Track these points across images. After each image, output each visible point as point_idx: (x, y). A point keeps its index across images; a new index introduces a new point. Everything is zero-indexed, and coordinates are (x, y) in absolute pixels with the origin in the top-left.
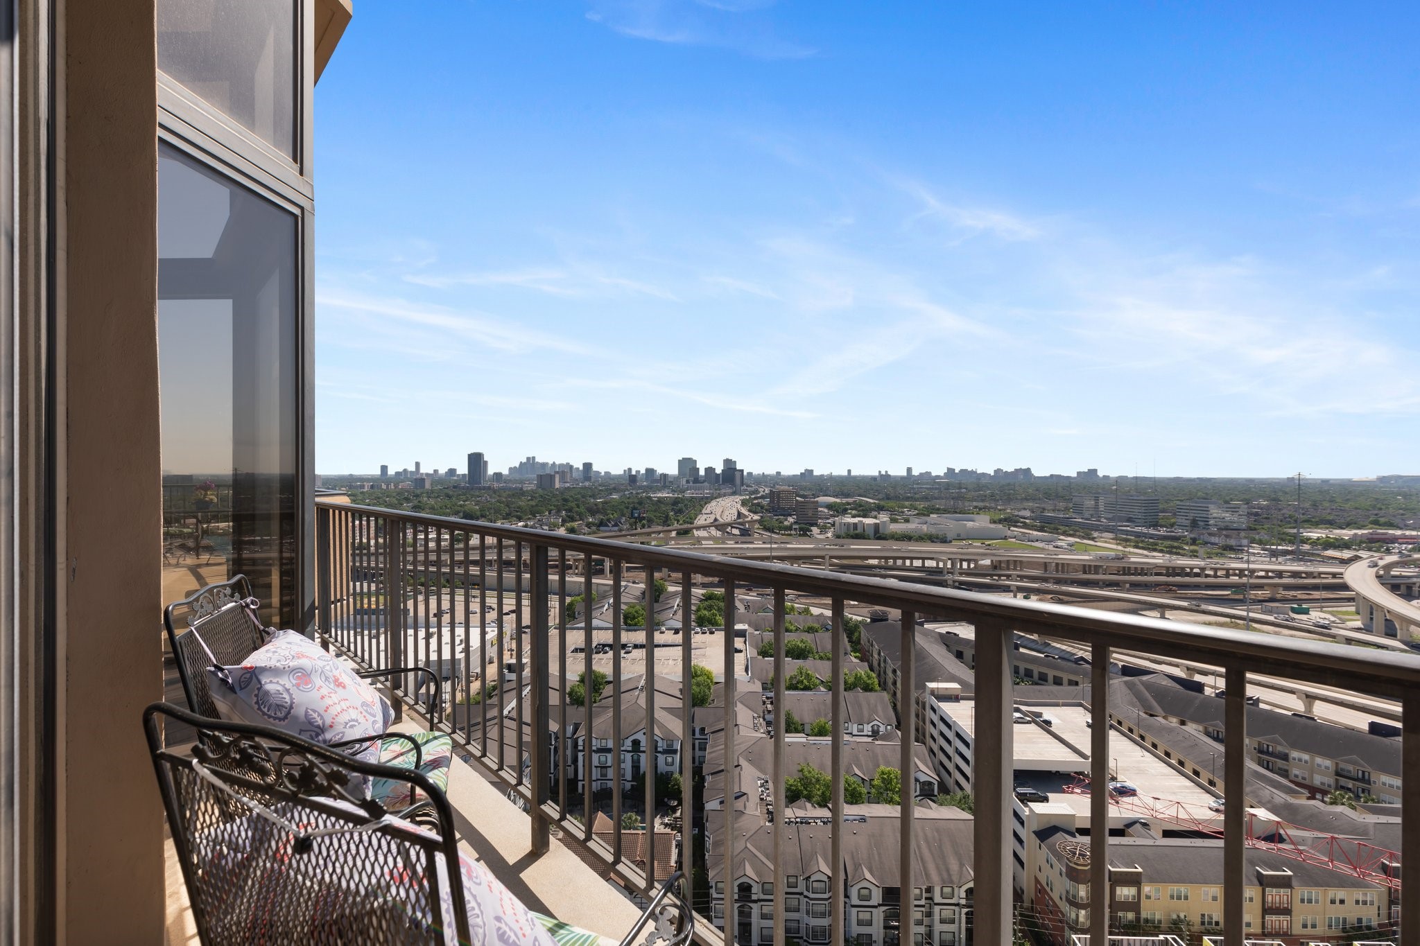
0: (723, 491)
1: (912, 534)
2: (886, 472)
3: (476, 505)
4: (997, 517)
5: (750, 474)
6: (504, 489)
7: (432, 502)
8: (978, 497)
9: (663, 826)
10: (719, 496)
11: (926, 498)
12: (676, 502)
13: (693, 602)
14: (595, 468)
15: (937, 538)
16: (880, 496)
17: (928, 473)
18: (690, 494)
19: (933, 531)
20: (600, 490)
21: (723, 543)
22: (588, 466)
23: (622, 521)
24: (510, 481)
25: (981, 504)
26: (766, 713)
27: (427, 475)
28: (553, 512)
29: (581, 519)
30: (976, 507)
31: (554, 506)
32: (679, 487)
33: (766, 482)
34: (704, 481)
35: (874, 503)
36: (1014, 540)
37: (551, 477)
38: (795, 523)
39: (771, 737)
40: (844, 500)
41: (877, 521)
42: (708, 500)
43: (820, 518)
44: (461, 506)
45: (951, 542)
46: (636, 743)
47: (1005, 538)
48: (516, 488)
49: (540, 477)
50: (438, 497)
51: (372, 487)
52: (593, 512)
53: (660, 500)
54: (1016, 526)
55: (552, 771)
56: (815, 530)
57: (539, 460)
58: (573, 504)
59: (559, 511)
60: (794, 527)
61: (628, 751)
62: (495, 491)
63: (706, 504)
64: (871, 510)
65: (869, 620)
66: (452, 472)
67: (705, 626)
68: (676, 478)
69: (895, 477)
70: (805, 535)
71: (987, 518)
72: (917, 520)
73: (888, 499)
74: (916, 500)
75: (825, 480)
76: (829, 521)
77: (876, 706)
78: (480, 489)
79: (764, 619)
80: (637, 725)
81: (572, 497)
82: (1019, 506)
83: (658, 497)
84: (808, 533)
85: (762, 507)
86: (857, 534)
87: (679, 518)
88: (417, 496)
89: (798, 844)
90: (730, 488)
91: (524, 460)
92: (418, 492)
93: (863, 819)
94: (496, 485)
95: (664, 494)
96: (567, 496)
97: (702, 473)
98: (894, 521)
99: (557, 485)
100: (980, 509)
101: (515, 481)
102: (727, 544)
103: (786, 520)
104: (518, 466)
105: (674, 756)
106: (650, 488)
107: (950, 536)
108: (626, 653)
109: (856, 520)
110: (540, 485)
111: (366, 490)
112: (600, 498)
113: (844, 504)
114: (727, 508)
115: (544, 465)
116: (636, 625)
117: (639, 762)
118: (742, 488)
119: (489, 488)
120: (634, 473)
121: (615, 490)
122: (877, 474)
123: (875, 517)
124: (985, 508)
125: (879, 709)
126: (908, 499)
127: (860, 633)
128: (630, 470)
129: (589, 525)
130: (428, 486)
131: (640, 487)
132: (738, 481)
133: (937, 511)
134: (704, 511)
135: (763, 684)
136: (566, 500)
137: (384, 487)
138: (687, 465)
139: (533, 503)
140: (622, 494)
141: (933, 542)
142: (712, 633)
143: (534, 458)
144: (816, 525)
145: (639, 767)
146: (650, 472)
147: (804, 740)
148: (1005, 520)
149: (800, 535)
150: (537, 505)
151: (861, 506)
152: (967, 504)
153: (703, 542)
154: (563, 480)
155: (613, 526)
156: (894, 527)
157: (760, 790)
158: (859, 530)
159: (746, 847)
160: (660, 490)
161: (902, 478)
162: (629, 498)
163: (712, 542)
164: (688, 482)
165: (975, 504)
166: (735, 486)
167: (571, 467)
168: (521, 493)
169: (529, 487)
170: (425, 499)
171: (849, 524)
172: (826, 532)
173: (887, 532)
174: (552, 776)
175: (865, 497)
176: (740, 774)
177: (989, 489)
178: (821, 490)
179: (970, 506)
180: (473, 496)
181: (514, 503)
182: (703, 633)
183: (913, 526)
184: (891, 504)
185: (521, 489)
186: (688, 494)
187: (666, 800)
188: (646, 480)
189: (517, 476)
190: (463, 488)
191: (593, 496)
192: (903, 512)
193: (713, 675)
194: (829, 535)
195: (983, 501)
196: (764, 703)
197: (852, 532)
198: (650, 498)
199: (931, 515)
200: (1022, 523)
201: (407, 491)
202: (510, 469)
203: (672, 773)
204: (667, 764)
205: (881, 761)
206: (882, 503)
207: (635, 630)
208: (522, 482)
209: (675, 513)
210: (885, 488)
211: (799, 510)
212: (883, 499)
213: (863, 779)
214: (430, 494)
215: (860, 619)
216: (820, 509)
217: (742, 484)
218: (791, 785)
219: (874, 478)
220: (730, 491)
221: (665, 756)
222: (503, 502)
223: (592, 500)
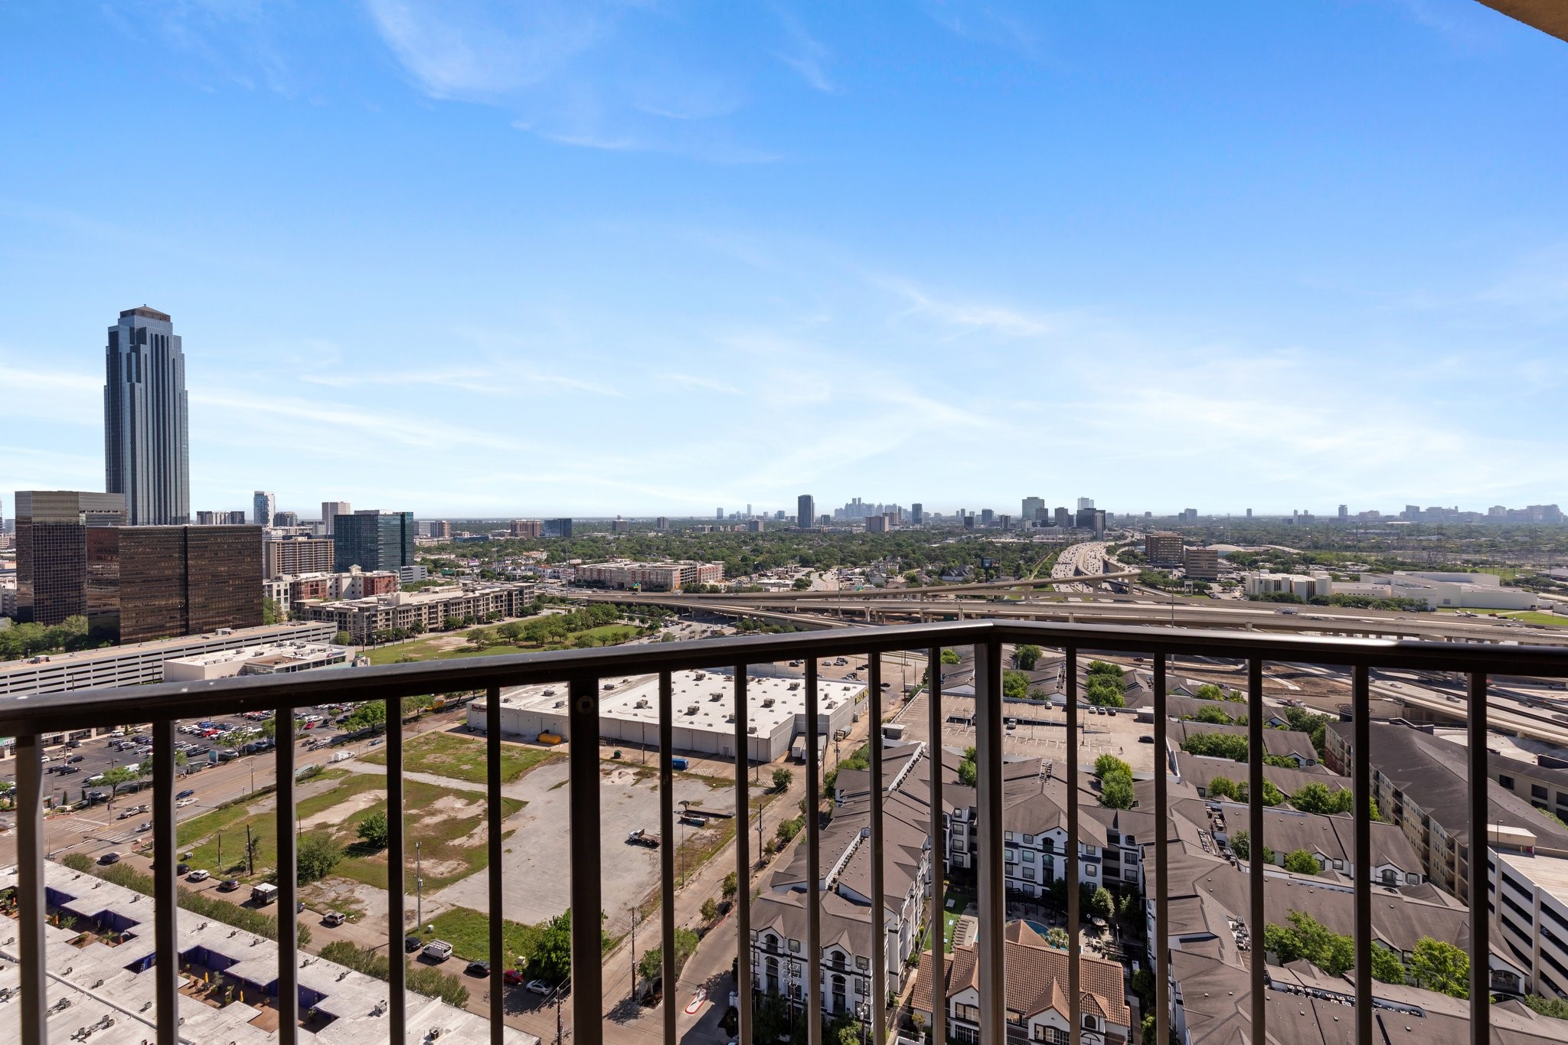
0: (1080, 536)
1: (1371, 598)
2: (1306, 512)
3: (809, 549)
4: (1509, 578)
5: (1111, 515)
6: (833, 532)
7: (767, 545)
8: (1468, 546)
9: (1090, 949)
10: (1076, 542)
11: (1377, 548)
12: (1025, 548)
13: (1078, 673)
14: (924, 509)
15: (1411, 605)
16: (1303, 544)
17: (1374, 513)
18: (1039, 539)
19: (1403, 593)
20: (934, 534)
21: (1095, 601)
22: (917, 508)
23: (967, 570)
24: (837, 523)
25: (1477, 557)
26: (1216, 829)
27: (758, 517)
28: (888, 558)
29: (918, 567)
30: (1467, 561)
31: (888, 551)
32: (1023, 530)
33: (1133, 525)
34: (1055, 524)
35: (1298, 554)
36: (1549, 612)
37: (881, 520)
38: (1186, 577)
39: (1233, 864)
40: (1251, 549)
41: (1314, 580)
42: (1063, 546)
43: (1219, 572)
44: (795, 550)
45: (1434, 610)
46: (1048, 843)
47: (1532, 608)
48: (845, 531)
49: (870, 520)
50: (773, 540)
51: (712, 529)
52: (932, 559)
53: (1005, 547)
54: (1549, 592)
55: (948, 857)
56: (1216, 588)
57: (865, 501)
58: (909, 550)
59: (894, 557)
60: (1186, 583)
61: (1039, 850)
62: (825, 534)
63: (1061, 551)
64: (1295, 562)
65: (1338, 718)
66: (781, 514)
67: (1103, 706)
68: (1020, 522)
69: (1320, 519)
70: (1201, 593)
71: (1497, 579)
72: (1373, 579)
73: (1316, 548)
74: (1361, 550)
75: (1214, 522)
76: (1234, 575)
77: (1386, 843)
78: (810, 532)
79: (1180, 703)
80: (1047, 821)
81: (904, 541)
82: (1545, 560)
83: (1003, 543)
84: (1206, 591)
85: (1135, 557)
86: (1279, 596)
87: (1032, 568)
88: (753, 539)
89: (1316, 1024)
90: (1089, 532)
91: (850, 502)
92: (753, 534)
93: (1417, 1012)
94: (826, 528)
95: (1008, 539)
96: (900, 539)
97: (1051, 514)
98: (1336, 579)
99: (887, 528)
100: (1475, 564)
101: (843, 524)
102: (1101, 602)
103: (1171, 573)
104: (843, 508)
105: (1096, 865)
106: (988, 532)
107: (1432, 602)
108: (1009, 728)
109: (1279, 576)
110: (869, 528)
111: (706, 532)
112: (935, 543)
113: (1251, 554)
114: (1089, 556)
115: (870, 507)
116: (1015, 696)
117: (1052, 865)
118: (1105, 532)
119: (819, 531)
120: (967, 514)
121: (951, 534)
122: (1291, 513)
123: (1305, 573)
124: (1483, 562)
125: (1392, 848)
126: (1348, 548)
127: (1323, 732)
128: (963, 511)
129: (929, 573)
130: (761, 529)
131: (978, 531)
132: (1099, 524)
133: (1403, 566)
134: (1060, 560)
135: (1198, 788)
136: (898, 545)
137: (722, 529)
138: (1035, 507)
139: (866, 548)
140: (958, 538)
141: (1404, 610)
142: (1112, 714)
143: (860, 499)
144: (1214, 580)
145: (1052, 871)
146: (987, 513)
147: (1286, 877)
148: (1527, 581)
149: (1195, 593)
150: (870, 550)
151: (1277, 557)
152: (1450, 556)
153: (1069, 599)
154: (892, 523)
155: (957, 575)
156: (1338, 588)
157: (1235, 934)
158: (1284, 590)
159: (1238, 1012)
160: (1000, 534)
161: (1332, 520)
162: (968, 543)
163: (1079, 600)
164: (1034, 525)
165: (1465, 557)
166: (1096, 530)
167: (900, 509)
168: (850, 537)
169: (859, 530)
170: (761, 542)
171: (1267, 582)
172: (1231, 591)
173: (1328, 594)
174: (948, 862)
175: (1280, 545)
176: (1201, 908)
177: (1483, 535)
178: (1212, 535)
179: (1455, 559)
180: (804, 539)
181: (846, 547)
182: (1100, 713)
183: (1367, 586)
184: (1324, 555)
185: (851, 532)
186: (1036, 539)
187: (1089, 916)
188: (983, 522)
189: (844, 519)
190: (794, 531)
191: (928, 541)
192: (1345, 567)
193: (1131, 770)
194: (1237, 594)
195: (1478, 552)
196: (1210, 816)
197: (1272, 592)
198: (991, 543)
199: (1395, 573)
200: (1558, 586)
201: (744, 534)
202: (836, 510)
203: (1095, 886)
204: (1087, 873)
205: (1418, 929)
206: (1310, 554)
207: (1015, 702)
208: (849, 525)
209: (1026, 562)
210: (1307, 533)
211: (1188, 561)
212: (1309, 547)
213: (1391, 947)
214: (764, 536)
215: (1319, 713)
216: (1219, 560)
217: (1104, 527)
218: (1282, 938)
219: (1289, 521)
220: (1089, 536)
221: (1085, 863)
222: (835, 547)
223: (927, 546)
